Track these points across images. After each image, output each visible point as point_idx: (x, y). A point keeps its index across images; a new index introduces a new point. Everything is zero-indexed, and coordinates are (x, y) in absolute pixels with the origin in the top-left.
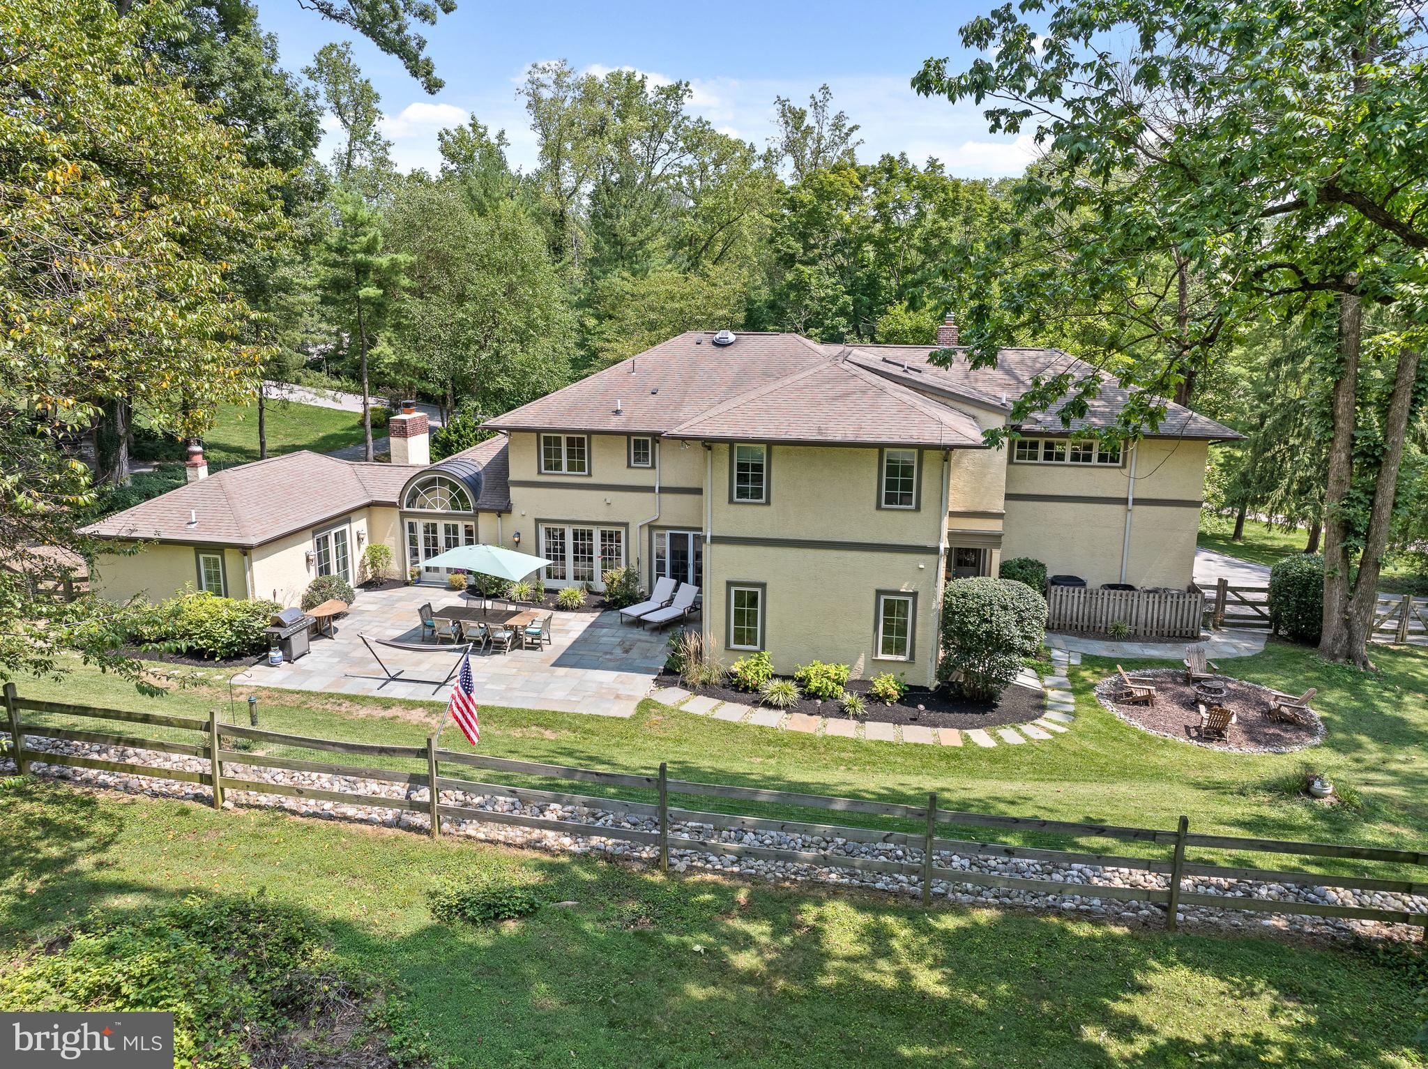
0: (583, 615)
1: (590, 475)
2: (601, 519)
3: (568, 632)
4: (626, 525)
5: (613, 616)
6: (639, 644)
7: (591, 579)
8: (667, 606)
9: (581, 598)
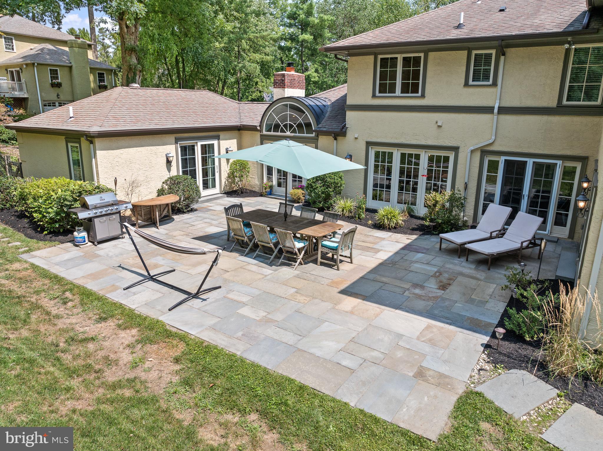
0: (399, 236)
1: (423, 96)
2: (430, 143)
3: (377, 251)
4: (456, 149)
5: (432, 241)
6: (460, 279)
7: (414, 204)
8: (497, 237)
9: (401, 219)
